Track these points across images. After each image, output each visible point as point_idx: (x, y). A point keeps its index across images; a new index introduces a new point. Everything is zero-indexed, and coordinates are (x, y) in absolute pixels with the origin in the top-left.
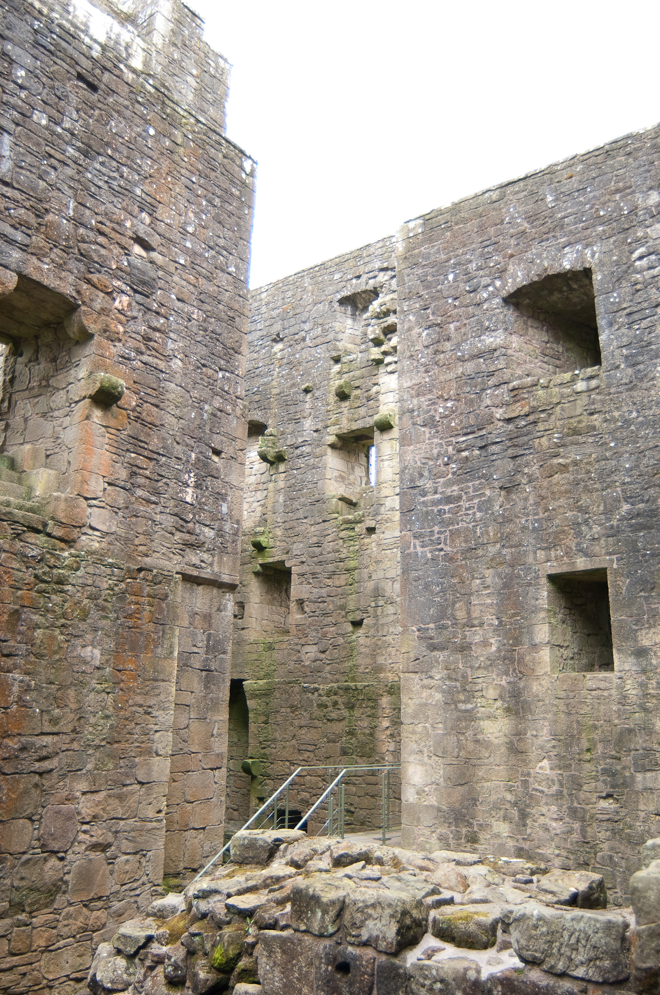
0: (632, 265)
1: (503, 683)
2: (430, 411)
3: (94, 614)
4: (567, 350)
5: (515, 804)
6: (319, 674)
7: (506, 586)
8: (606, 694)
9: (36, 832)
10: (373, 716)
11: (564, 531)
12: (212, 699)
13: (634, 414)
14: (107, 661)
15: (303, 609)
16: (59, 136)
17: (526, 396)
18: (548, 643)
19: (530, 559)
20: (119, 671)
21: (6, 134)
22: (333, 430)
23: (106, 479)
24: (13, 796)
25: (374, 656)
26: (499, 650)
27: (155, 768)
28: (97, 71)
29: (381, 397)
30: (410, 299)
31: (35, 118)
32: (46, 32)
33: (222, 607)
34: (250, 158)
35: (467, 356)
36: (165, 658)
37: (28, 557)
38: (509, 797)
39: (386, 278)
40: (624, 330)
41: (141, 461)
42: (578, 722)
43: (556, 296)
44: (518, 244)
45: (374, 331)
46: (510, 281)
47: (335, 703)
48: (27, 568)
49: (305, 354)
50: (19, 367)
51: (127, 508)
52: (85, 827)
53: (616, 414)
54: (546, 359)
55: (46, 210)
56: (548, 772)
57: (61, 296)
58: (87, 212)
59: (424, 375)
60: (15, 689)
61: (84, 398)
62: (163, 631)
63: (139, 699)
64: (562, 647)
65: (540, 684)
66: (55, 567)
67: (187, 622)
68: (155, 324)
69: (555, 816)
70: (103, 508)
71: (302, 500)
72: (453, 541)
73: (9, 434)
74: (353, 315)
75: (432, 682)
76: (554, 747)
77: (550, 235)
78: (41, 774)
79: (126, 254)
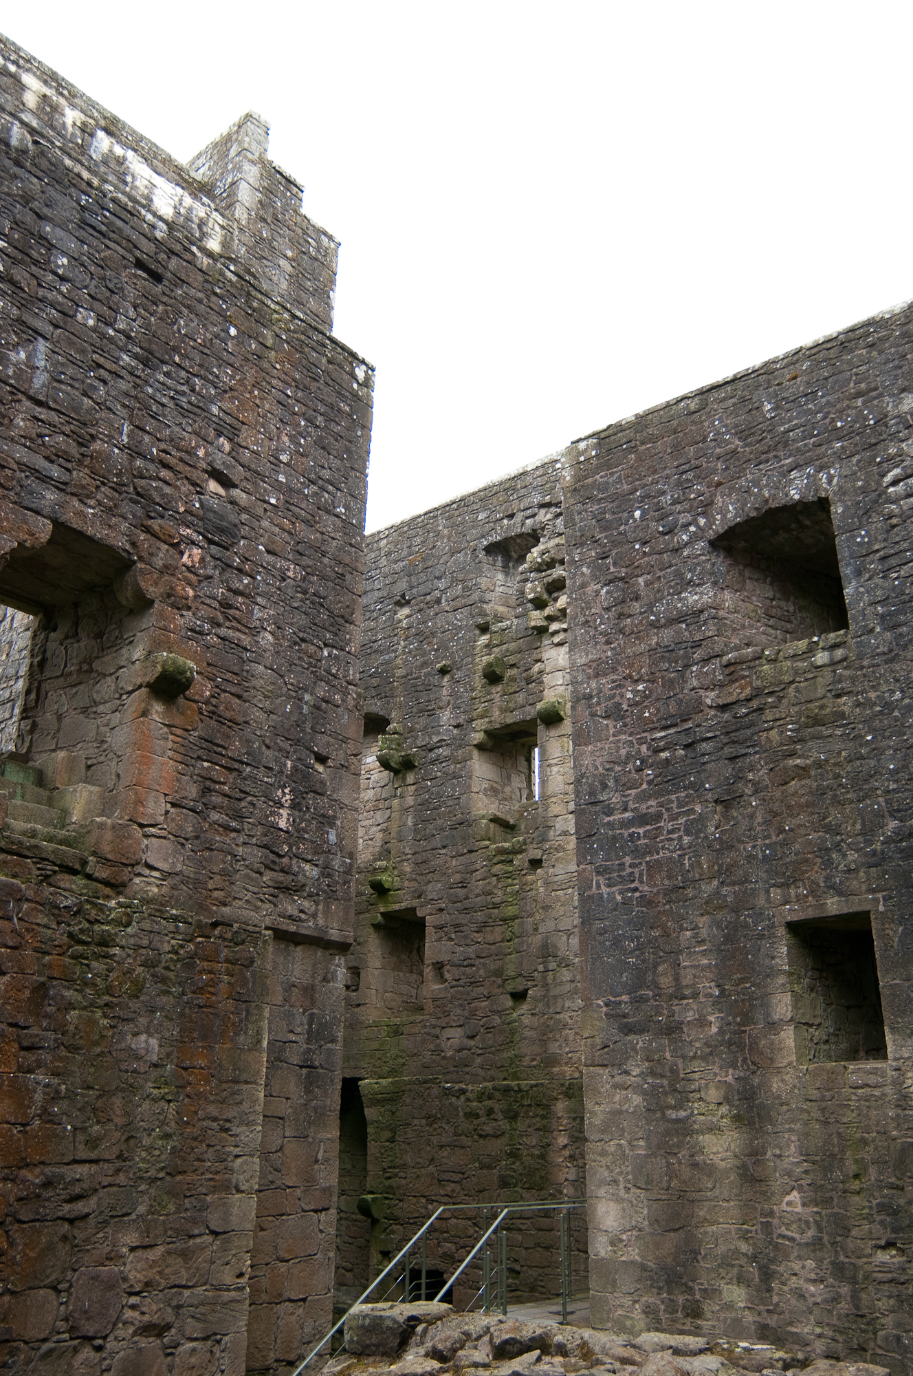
0: (885, 492)
1: (730, 1079)
2: (614, 696)
3: (151, 988)
4: (801, 609)
5: (754, 1258)
6: (466, 1069)
7: (728, 939)
8: (877, 1093)
9: (62, 1308)
10: (545, 1130)
11: (807, 860)
12: (315, 1108)
13: (898, 695)
14: (168, 1055)
15: (442, 976)
16: (111, 339)
17: (746, 673)
18: (792, 1019)
19: (761, 901)
20: (185, 1069)
21: (40, 339)
22: (480, 724)
23: (169, 799)
24: (32, 1254)
25: (543, 1042)
26: (721, 1031)
27: (235, 1211)
28: (163, 256)
29: (546, 679)
30: (582, 545)
31: (79, 316)
32: (96, 208)
33: (329, 976)
34: (363, 362)
35: (663, 621)
36: (250, 1050)
37: (59, 909)
38: (744, 1247)
39: (549, 516)
40: (877, 580)
41: (217, 772)
42: (839, 1134)
43: (782, 537)
44: (727, 468)
45: (532, 589)
46: (718, 517)
47: (490, 1111)
48: (59, 923)
49: (440, 621)
50: (52, 646)
51: (197, 837)
52: (133, 1300)
53: (872, 695)
54: (772, 622)
55: (92, 436)
56: (799, 1209)
57: (110, 551)
58: (147, 438)
59: (605, 648)
60: (38, 1096)
61: (140, 687)
62: (247, 1011)
63: (212, 1110)
64: (811, 1025)
65: (783, 1081)
66: (98, 921)
67: (281, 998)
68: (237, 585)
69: (813, 1276)
70: (165, 838)
71: (439, 822)
72: (651, 877)
73: (36, 736)
74: (505, 567)
75: (629, 1080)
76: (806, 1172)
77: (771, 455)
78: (71, 1221)
79: (198, 493)
